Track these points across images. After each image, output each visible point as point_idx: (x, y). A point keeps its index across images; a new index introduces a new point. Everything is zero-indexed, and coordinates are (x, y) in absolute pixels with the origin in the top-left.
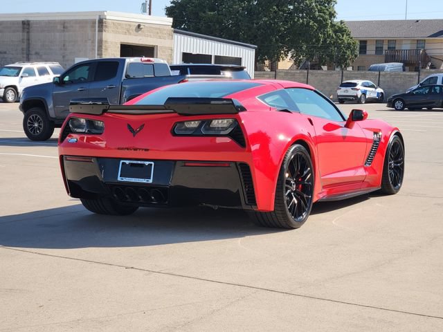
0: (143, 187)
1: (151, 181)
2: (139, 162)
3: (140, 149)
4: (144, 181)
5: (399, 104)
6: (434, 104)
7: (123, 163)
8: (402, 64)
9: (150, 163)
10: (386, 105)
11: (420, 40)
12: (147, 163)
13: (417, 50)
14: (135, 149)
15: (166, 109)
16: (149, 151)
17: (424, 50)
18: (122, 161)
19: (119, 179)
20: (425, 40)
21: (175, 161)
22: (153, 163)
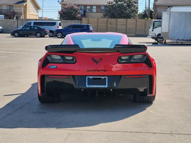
0: (101, 89)
1: (106, 86)
2: (98, 77)
3: (101, 71)
4: (103, 86)
5: (16, 34)
6: (33, 34)
7: (88, 78)
8: (4, 16)
9: (105, 77)
10: (10, 34)
11: (11, 5)
12: (103, 78)
13: (10, 10)
14: (99, 71)
15: (115, 50)
16: (107, 71)
17: (13, 10)
18: (87, 77)
19: (87, 86)
20: (13, 5)
21: (121, 76)
22: (107, 77)
